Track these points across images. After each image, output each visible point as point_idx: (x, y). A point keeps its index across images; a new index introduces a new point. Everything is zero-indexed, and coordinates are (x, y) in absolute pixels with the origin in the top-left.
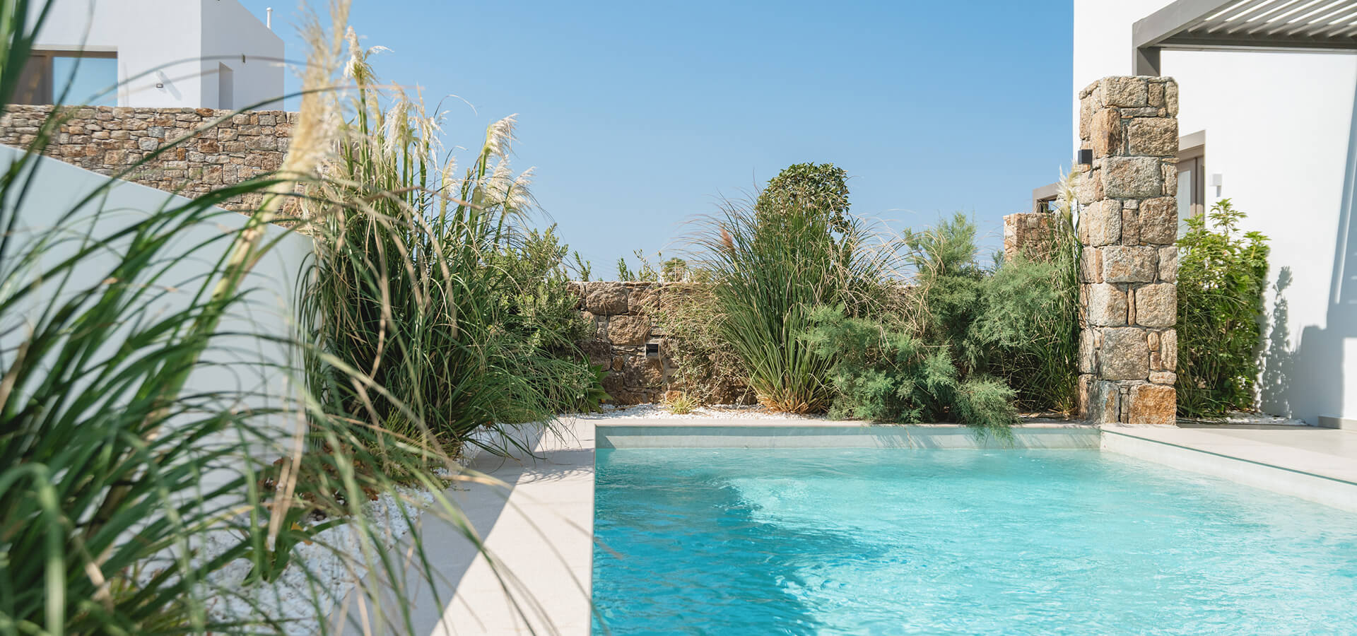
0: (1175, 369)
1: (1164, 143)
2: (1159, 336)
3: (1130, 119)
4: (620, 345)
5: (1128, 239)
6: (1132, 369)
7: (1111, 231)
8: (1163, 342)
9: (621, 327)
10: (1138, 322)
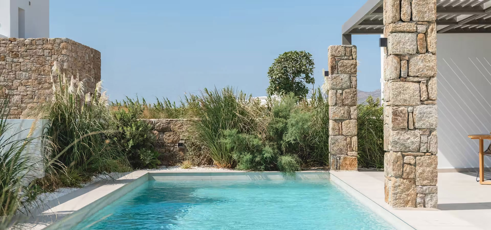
0: (357, 151)
1: (351, 69)
2: (351, 139)
3: (339, 61)
4: (168, 143)
5: (339, 104)
6: (341, 151)
7: (332, 101)
8: (352, 141)
9: (169, 136)
10: (343, 134)
